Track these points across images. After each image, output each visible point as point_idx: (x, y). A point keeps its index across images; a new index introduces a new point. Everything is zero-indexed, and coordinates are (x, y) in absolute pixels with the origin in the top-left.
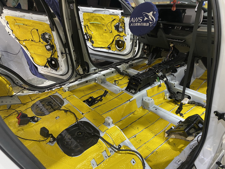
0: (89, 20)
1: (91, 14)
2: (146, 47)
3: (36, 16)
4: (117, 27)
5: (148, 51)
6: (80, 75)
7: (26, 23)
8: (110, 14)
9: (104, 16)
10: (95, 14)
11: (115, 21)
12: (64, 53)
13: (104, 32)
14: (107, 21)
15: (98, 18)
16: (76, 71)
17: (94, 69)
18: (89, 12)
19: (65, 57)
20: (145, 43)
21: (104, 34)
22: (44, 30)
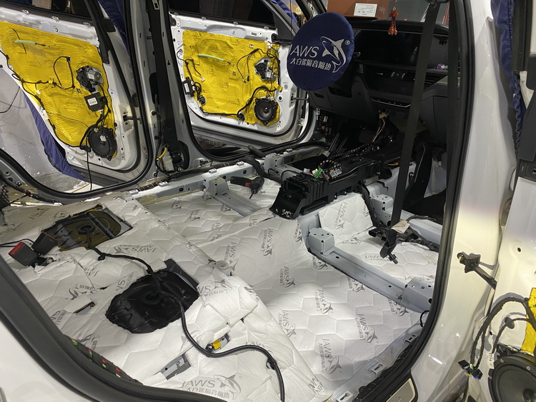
0: (196, 48)
1: (202, 34)
2: (325, 120)
3: (66, 25)
4: (261, 69)
5: (330, 129)
6: (165, 172)
7: (42, 41)
8: (247, 38)
9: (231, 40)
10: (212, 35)
11: (257, 54)
12: (131, 119)
13: (230, 79)
14: (240, 52)
15: (218, 45)
16: (156, 161)
17: (201, 161)
18: (196, 30)
19: (133, 128)
20: (324, 110)
21: (229, 84)
22: (86, 60)
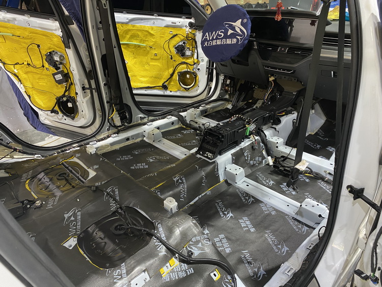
2: (228, 82)
3: (36, 21)
4: (180, 49)
5: (232, 89)
6: (115, 126)
7: (18, 33)
9: (153, 29)
11: (176, 38)
12: (88, 89)
13: (151, 59)
14: (161, 38)
16: (108, 119)
17: (141, 118)
18: (119, 23)
19: (90, 95)
20: (227, 75)
21: (151, 63)
22: (52, 46)
